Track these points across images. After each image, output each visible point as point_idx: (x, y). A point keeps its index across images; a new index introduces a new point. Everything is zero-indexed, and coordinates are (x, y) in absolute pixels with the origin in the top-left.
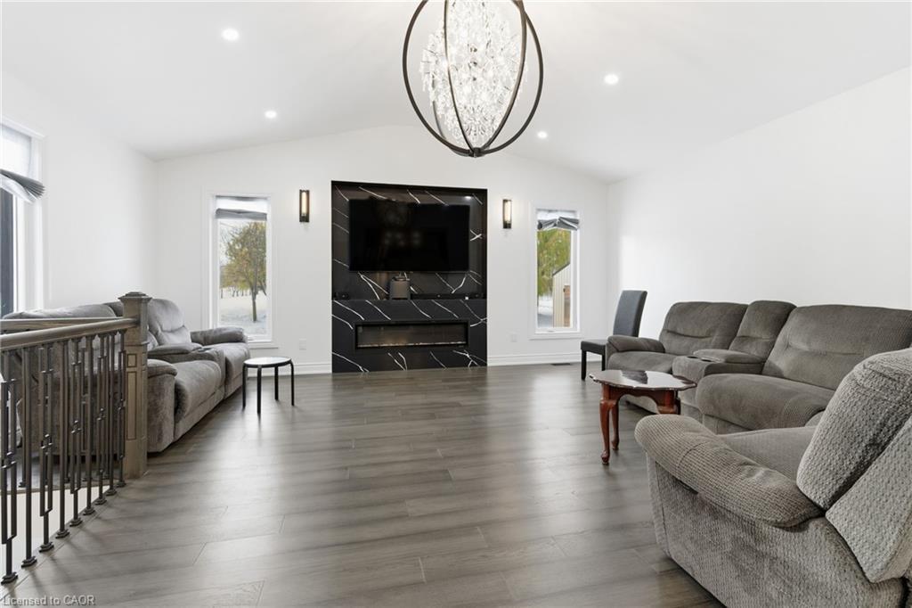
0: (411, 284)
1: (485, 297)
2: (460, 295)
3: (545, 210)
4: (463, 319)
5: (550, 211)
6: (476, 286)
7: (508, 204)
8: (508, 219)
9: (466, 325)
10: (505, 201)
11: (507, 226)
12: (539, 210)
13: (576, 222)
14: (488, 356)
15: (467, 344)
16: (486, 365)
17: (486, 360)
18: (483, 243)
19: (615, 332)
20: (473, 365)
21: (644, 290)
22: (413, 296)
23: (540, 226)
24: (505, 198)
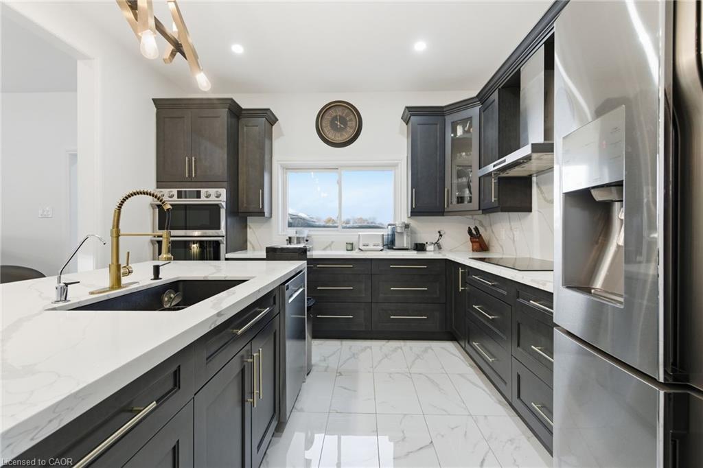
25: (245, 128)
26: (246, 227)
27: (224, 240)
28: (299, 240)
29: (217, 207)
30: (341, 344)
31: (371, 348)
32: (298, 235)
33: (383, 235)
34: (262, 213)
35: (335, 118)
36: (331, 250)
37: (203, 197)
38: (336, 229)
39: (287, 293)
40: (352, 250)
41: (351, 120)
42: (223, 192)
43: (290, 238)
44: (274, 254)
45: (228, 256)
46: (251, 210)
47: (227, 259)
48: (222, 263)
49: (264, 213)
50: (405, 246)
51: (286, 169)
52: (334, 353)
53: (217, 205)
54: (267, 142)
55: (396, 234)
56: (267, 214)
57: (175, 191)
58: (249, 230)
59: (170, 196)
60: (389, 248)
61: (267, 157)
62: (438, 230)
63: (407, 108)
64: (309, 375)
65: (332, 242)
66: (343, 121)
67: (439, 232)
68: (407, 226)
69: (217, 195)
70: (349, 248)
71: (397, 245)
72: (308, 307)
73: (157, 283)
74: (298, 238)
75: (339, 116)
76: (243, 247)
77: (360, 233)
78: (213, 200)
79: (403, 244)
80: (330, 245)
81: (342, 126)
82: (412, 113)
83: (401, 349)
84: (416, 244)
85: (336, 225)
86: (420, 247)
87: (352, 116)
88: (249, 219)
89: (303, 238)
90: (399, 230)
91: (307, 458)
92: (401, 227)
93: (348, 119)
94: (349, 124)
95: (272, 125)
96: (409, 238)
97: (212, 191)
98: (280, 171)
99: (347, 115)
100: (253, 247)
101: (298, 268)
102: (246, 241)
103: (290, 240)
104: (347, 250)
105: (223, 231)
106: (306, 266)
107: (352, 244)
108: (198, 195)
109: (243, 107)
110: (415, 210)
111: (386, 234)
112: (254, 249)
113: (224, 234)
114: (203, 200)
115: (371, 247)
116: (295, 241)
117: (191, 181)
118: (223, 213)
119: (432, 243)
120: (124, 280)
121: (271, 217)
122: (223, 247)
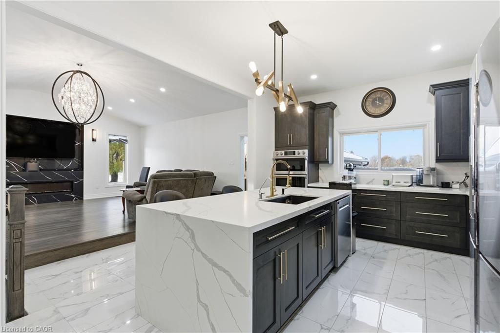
0: (40, 164)
1: (83, 170)
2: (69, 169)
3: (112, 135)
4: (71, 180)
5: (115, 135)
6: (77, 165)
7: (94, 132)
8: (94, 137)
9: (72, 182)
10: (93, 130)
11: (94, 140)
12: (110, 135)
13: (126, 141)
14: (84, 195)
15: (72, 191)
16: (83, 199)
17: (83, 197)
18: (81, 147)
19: (140, 180)
20: (76, 200)
21: (149, 167)
22: (41, 170)
23: (110, 141)
24: (93, 129)
25: (318, 115)
26: (318, 169)
27: (307, 176)
28: (350, 178)
29: (303, 160)
30: (378, 244)
31: (399, 249)
32: (350, 175)
33: (412, 176)
34: (327, 162)
35: (375, 99)
36: (372, 184)
37: (296, 155)
38: (376, 170)
39: (339, 206)
40: (388, 185)
41: (386, 99)
42: (306, 151)
43: (344, 176)
44: (333, 186)
45: (310, 185)
46: (321, 160)
47: (308, 187)
48: (306, 189)
49: (328, 161)
50: (431, 183)
51: (342, 134)
52: (372, 247)
53: (303, 158)
54: (330, 120)
55: (423, 175)
56: (330, 162)
57: (283, 152)
58: (320, 171)
59: (281, 154)
60: (417, 185)
61: (330, 129)
62: (465, 172)
63: (431, 86)
64: (354, 255)
65: (374, 179)
66: (381, 100)
67: (466, 174)
68: (433, 170)
69: (303, 153)
70: (386, 183)
71: (425, 182)
72: (352, 216)
73: (283, 196)
74: (349, 177)
75: (378, 97)
76: (317, 181)
77: (393, 174)
78: (301, 156)
79: (430, 182)
80: (372, 181)
81: (380, 104)
82: (436, 88)
83: (424, 254)
84: (442, 183)
85: (376, 168)
86: (446, 185)
87: (388, 96)
88: (320, 165)
89: (353, 177)
90: (425, 172)
91: (354, 302)
92: (428, 170)
93: (384, 98)
94: (385, 101)
95: (333, 110)
96: (435, 179)
97: (301, 151)
98: (338, 136)
99: (384, 96)
100: (323, 181)
101: (346, 194)
102: (318, 177)
103: (344, 177)
104: (384, 185)
105: (306, 172)
106: (351, 193)
107: (388, 181)
108: (294, 153)
109: (317, 103)
110: (440, 158)
111: (416, 174)
112: (323, 182)
113: (307, 174)
114: (296, 156)
115: (402, 183)
116: (348, 178)
117: (291, 147)
118: (306, 162)
119: (458, 182)
120: (275, 194)
121: (333, 163)
122: (306, 180)
